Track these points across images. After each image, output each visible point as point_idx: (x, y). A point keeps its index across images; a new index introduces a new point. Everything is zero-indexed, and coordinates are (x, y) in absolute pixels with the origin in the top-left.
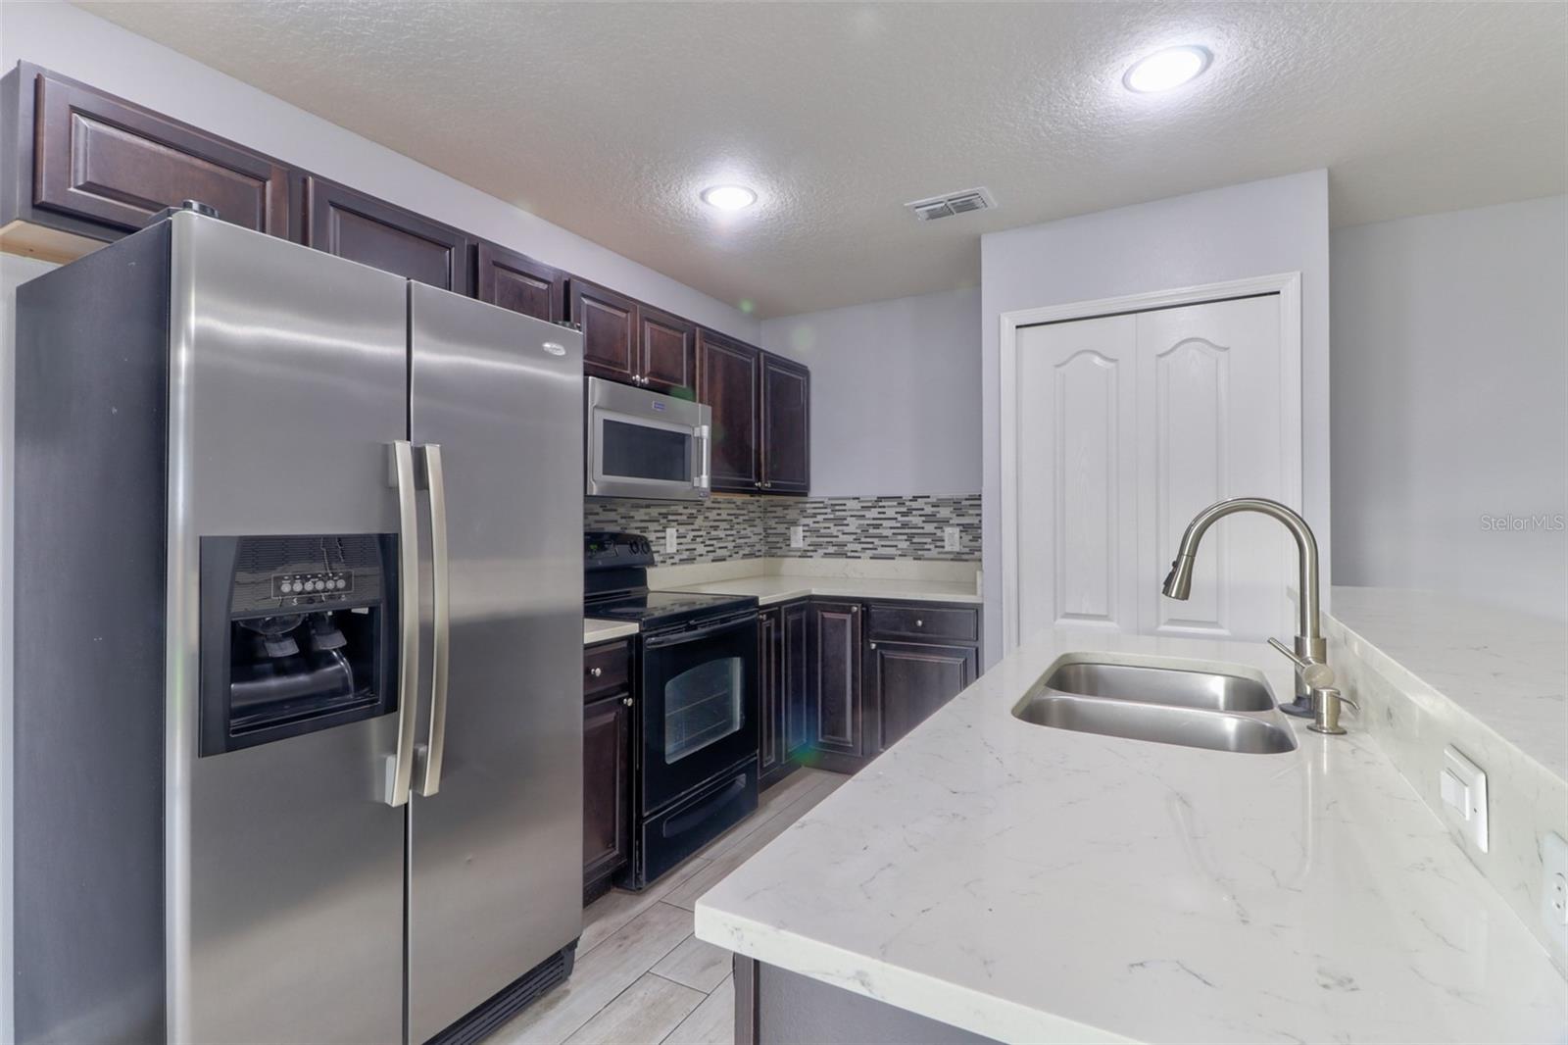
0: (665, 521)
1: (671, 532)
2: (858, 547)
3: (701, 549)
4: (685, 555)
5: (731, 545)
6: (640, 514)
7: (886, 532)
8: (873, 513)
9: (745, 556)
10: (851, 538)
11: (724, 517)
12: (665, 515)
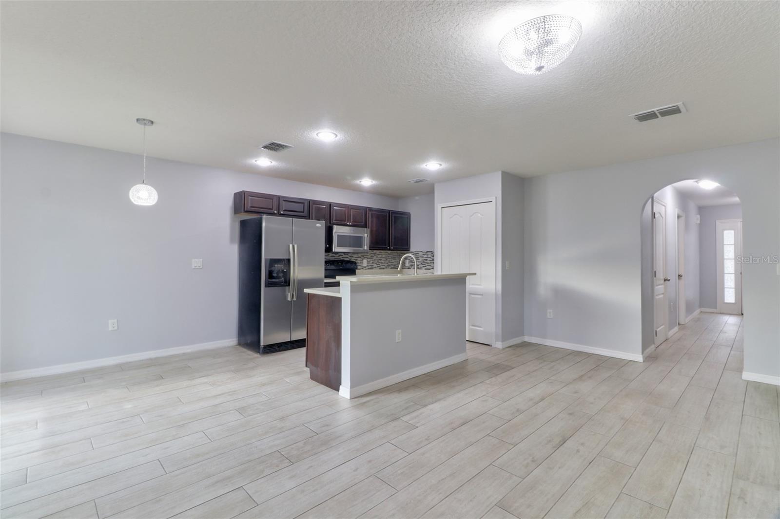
0: (363, 258)
1: (365, 261)
2: (422, 266)
3: (375, 265)
4: (370, 267)
5: (386, 265)
6: (356, 256)
7: (429, 262)
8: (425, 256)
9: (391, 268)
10: (420, 263)
11: (384, 257)
12: (363, 256)
